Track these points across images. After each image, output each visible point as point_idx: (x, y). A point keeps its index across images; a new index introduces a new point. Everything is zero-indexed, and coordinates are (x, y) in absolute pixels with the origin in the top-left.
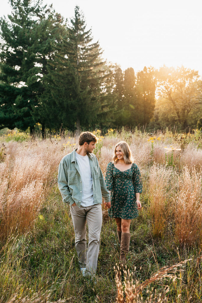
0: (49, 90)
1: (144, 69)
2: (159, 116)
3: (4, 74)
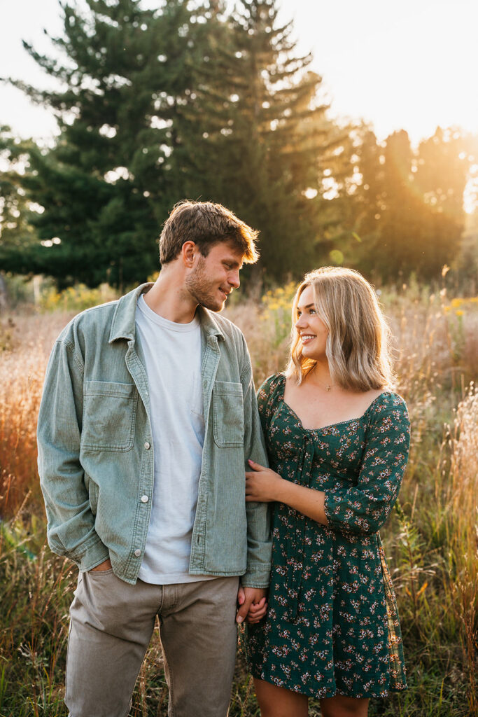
1: (436, 132)
3: (74, 148)
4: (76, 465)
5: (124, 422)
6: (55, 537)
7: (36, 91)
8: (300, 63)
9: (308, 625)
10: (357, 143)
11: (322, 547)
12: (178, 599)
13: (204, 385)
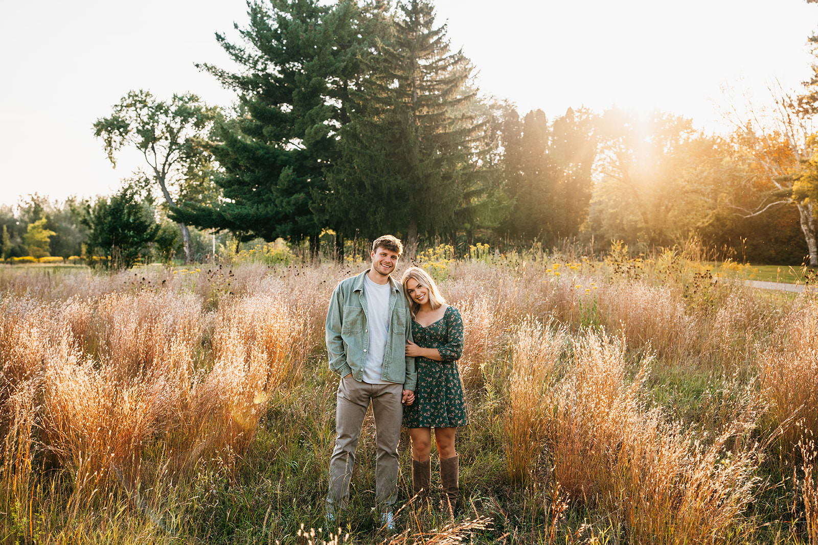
0: (351, 156)
1: (567, 112)
2: (603, 220)
3: (258, 122)
4: (340, 338)
5: (358, 322)
6: (332, 364)
7: (227, 74)
10: (501, 120)
13: (390, 309)
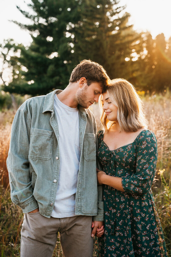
3: (37, 46)
5: (48, 147)
7: (22, 25)
8: (121, 9)
9: (122, 235)
10: (145, 39)
11: (124, 202)
12: (67, 224)
13: (80, 134)
